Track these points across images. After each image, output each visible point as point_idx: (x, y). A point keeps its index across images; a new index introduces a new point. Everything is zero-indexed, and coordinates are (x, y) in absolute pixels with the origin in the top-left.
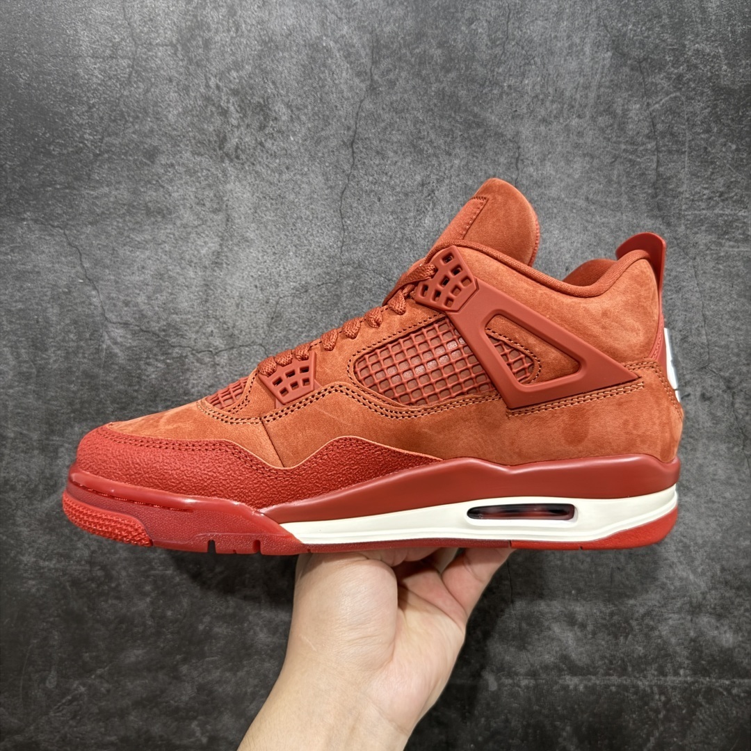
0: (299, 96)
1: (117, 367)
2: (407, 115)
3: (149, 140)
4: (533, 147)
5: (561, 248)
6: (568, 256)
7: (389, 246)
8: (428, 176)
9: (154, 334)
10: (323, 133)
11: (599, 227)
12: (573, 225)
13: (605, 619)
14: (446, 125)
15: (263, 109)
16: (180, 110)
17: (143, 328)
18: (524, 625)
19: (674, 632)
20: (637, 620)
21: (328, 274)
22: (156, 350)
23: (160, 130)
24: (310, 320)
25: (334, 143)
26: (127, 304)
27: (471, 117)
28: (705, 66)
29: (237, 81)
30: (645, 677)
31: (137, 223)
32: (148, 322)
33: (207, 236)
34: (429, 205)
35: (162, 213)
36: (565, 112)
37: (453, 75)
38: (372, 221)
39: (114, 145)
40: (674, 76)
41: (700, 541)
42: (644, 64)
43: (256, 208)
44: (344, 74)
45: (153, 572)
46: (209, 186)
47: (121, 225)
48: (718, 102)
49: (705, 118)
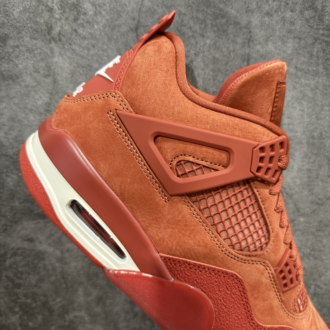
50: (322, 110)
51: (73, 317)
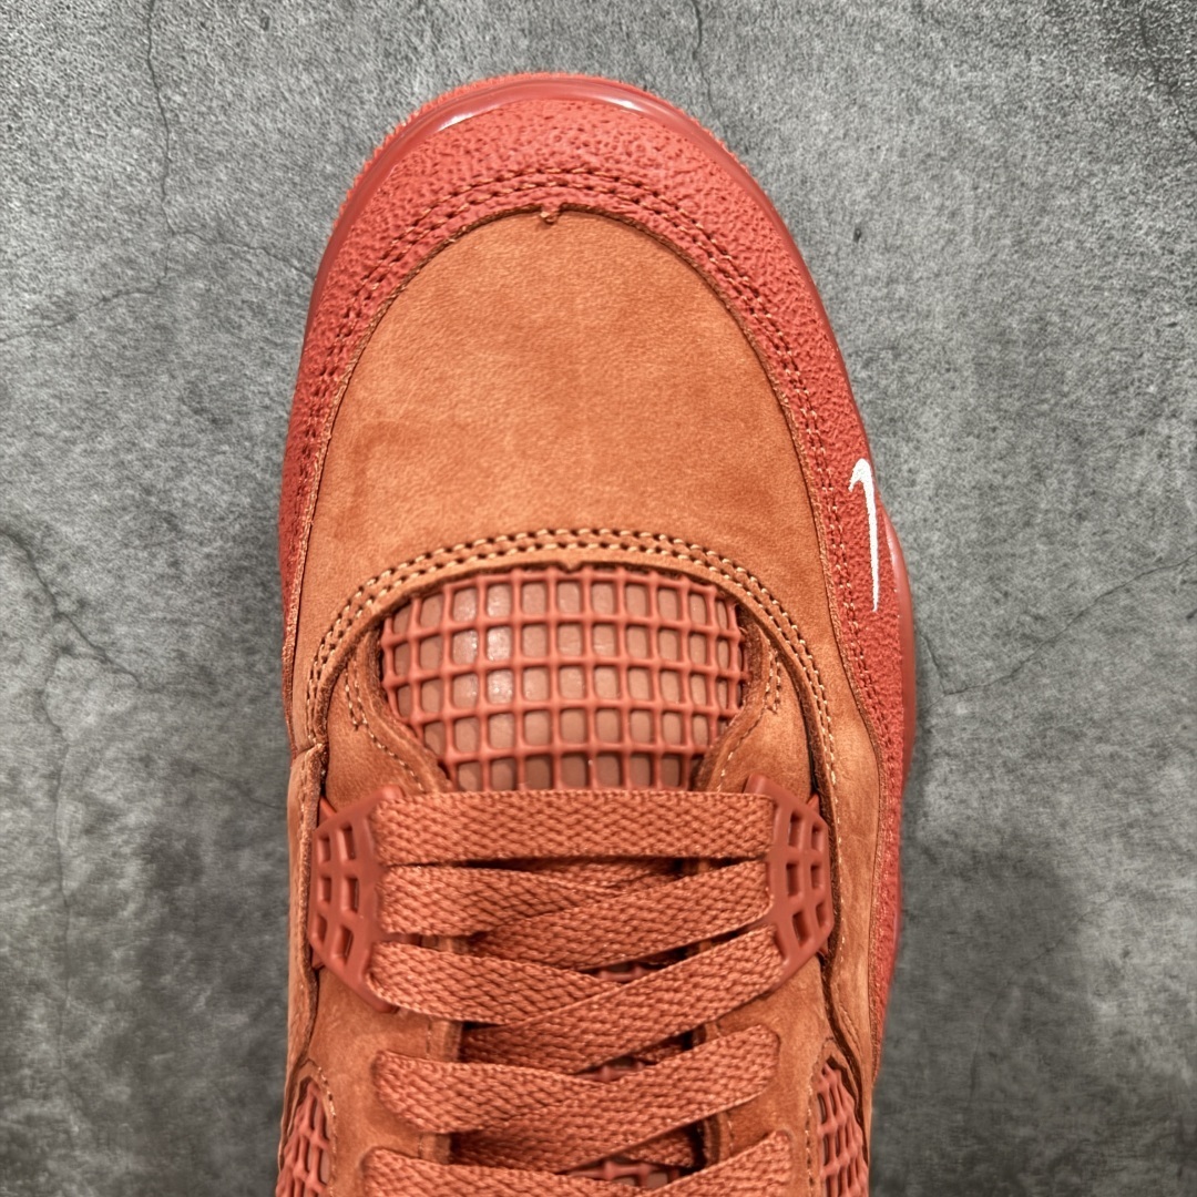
5: (839, 168)
6: (860, 192)
7: (306, 168)
11: (955, 98)
12: (876, 93)
13: (954, 1171)
20: (1037, 1172)
21: (130, 262)
24: (90, 405)
34: (421, 35)
38: (248, 94)
50: (1043, 211)
51: (19, 1122)
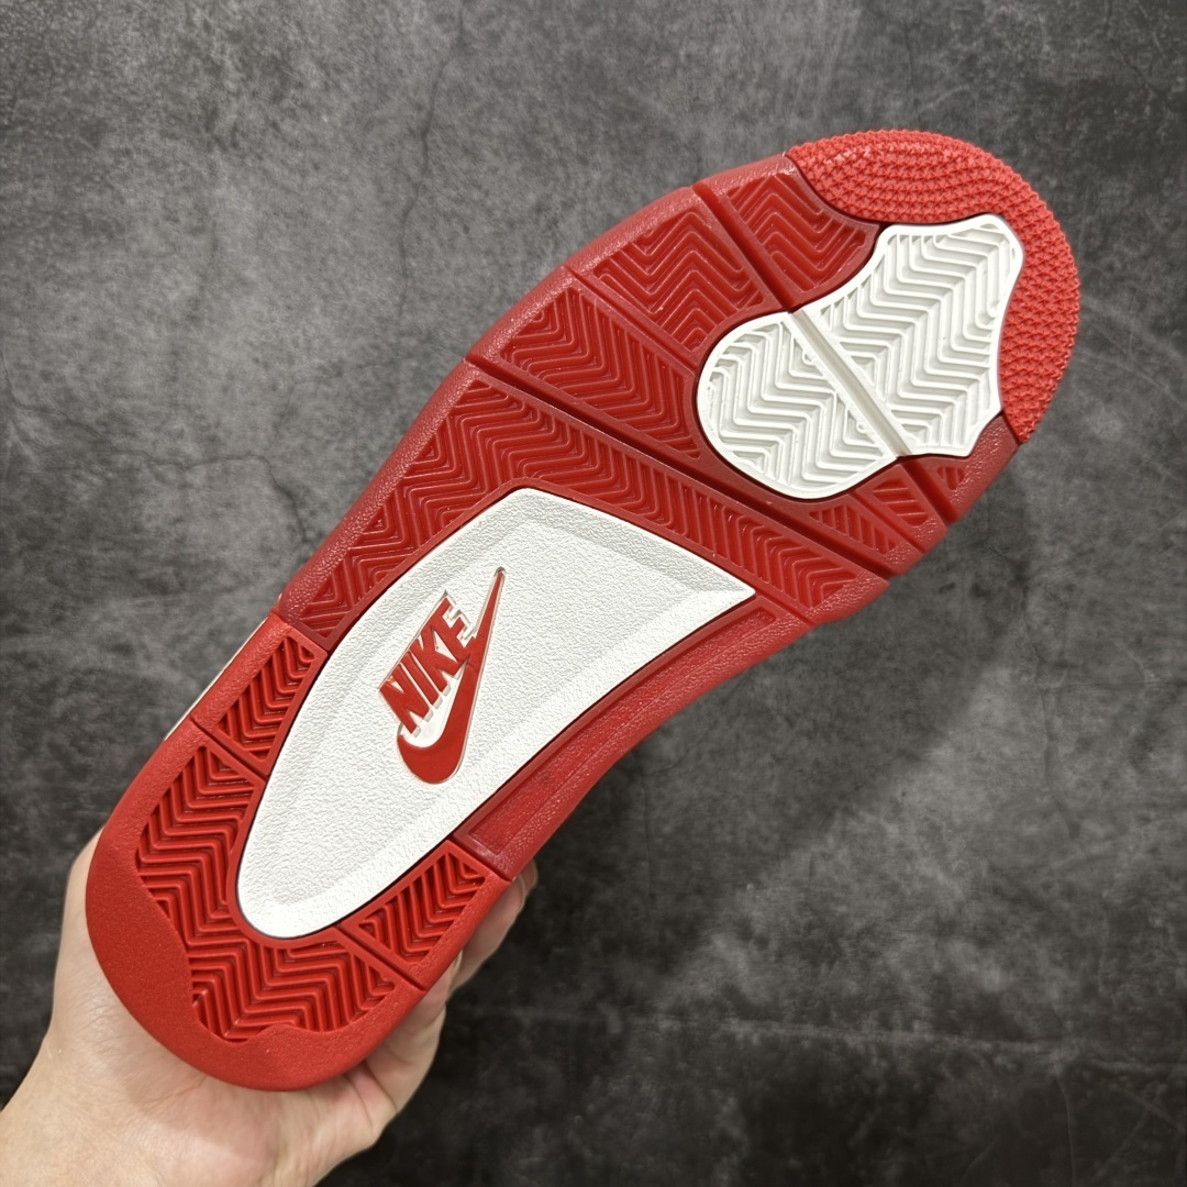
0: (341, 49)
1: (28, 480)
2: (518, 93)
3: (90, 109)
4: (722, 161)
8: (549, 197)
9: (89, 429)
10: (377, 113)
14: (580, 112)
15: (280, 67)
16: (144, 60)
17: (72, 417)
18: (669, 935)
19: (909, 962)
22: (90, 456)
23: (110, 92)
25: (394, 129)
26: (46, 376)
27: (622, 104)
28: (1014, 44)
29: (239, 17)
30: (858, 1028)
31: (68, 244)
32: (80, 409)
33: (180, 272)
35: (109, 230)
36: (779, 106)
37: (596, 30)
39: (32, 112)
40: (961, 58)
41: (958, 821)
42: (913, 33)
43: (261, 230)
44: (416, 18)
45: (80, 813)
46: (187, 189)
47: (41, 246)
48: (1032, 107)
49: (1008, 131)
